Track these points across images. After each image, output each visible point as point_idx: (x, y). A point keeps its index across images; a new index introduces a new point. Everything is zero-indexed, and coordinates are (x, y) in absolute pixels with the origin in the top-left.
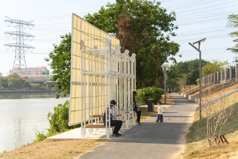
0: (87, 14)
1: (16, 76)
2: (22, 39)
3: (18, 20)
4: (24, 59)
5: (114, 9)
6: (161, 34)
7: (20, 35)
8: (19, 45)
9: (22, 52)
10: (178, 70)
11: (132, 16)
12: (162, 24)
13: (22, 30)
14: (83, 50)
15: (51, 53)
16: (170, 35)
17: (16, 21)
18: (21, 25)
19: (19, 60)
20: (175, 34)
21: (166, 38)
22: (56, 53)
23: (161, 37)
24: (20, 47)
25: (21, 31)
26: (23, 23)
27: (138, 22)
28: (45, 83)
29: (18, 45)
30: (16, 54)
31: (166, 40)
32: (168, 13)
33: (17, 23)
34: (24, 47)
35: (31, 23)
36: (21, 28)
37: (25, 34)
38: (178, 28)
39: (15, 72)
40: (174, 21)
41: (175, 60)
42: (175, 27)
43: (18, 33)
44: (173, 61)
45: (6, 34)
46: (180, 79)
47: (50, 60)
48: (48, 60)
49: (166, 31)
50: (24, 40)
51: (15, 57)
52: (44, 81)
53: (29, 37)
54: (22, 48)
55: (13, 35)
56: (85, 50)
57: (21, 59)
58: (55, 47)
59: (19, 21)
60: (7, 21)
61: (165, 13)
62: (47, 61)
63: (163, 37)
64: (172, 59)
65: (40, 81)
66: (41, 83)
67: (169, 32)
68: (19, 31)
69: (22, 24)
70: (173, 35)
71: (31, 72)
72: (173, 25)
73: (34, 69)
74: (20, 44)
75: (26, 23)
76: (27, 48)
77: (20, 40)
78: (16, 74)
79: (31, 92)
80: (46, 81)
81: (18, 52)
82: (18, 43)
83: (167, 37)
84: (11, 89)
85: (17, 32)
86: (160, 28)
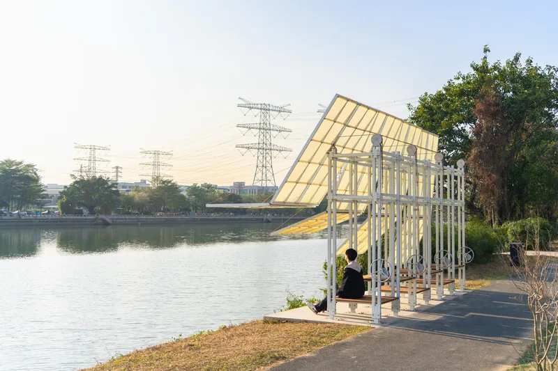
2: (268, 136)
3: (261, 104)
4: (271, 171)
7: (265, 129)
9: (268, 158)
13: (269, 120)
14: (331, 155)
17: (259, 106)
18: (267, 111)
24: (264, 149)
25: (267, 123)
26: (271, 108)
29: (262, 145)
30: (259, 162)
33: (261, 109)
34: (271, 149)
35: (286, 108)
36: (267, 116)
37: (275, 128)
43: (262, 125)
45: (240, 128)
50: (272, 138)
51: (257, 166)
53: (282, 132)
54: (268, 151)
55: (253, 130)
56: (335, 155)
59: (263, 106)
60: (242, 105)
68: (263, 122)
74: (265, 143)
75: (276, 109)
76: (276, 150)
81: (261, 158)
82: (262, 142)
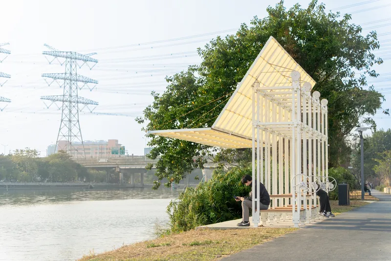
0: (216, 38)
1: (62, 155)
2: (74, 87)
3: (67, 52)
5: (266, 28)
6: (350, 73)
7: (71, 79)
8: (69, 99)
9: (74, 111)
10: (375, 146)
11: (297, 40)
12: (352, 55)
13: (75, 70)
14: (255, 88)
15: (147, 108)
16: (367, 75)
17: (65, 54)
18: (73, 60)
19: (68, 126)
20: (377, 73)
21: (359, 80)
22: (157, 108)
23: (350, 78)
24: (70, 102)
25: (73, 73)
26: (77, 56)
27: (309, 50)
28: (118, 170)
29: (67, 97)
30: (64, 116)
31: (359, 83)
32: (363, 34)
33: (67, 57)
34: (78, 102)
35: (91, 57)
36: (73, 66)
37: (81, 79)
38: (382, 62)
39: (61, 150)
40: (376, 49)
41: (374, 123)
42: (377, 60)
43: (68, 75)
44: (371, 125)
45: (45, 78)
46: (380, 162)
47: (145, 120)
48: (142, 121)
49: (359, 67)
50: (78, 90)
51: (62, 120)
52: (116, 166)
53: (89, 83)
54: (74, 104)
55: (58, 80)
56: (259, 88)
57: (72, 125)
58: (156, 98)
59: (69, 54)
60: (48, 53)
61: (359, 34)
62: (140, 122)
63: (353, 80)
64: (368, 121)
65: (108, 166)
66: (109, 170)
67: (364, 69)
68: (68, 72)
69: (76, 59)
70: (372, 75)
71: (89, 149)
72: (372, 57)
73: (94, 144)
74: (70, 96)
75: (82, 57)
76: (83, 103)
77: (71, 88)
78: (63, 152)
79: (91, 188)
80: (119, 167)
81: (67, 111)
82: (68, 94)
83: (362, 78)
84: (54, 181)
85: (66, 73)
86: (347, 62)
